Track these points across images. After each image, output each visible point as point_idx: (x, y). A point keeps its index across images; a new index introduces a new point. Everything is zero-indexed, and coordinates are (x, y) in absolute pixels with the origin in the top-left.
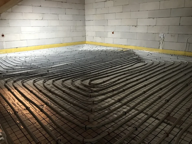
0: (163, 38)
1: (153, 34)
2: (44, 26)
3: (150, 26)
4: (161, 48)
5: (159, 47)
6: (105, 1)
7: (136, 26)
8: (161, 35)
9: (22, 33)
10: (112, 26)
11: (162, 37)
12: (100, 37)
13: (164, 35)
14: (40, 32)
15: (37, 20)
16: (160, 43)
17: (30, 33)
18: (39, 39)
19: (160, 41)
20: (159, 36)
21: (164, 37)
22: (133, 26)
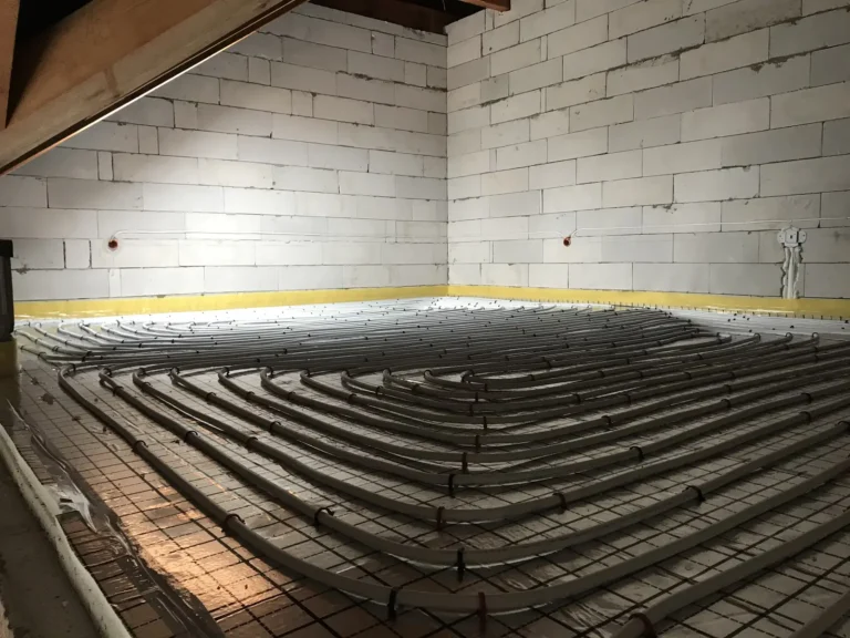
0: (797, 250)
1: (750, 232)
2: (277, 216)
3: (731, 200)
4: (790, 293)
5: (782, 290)
6: (532, 117)
7: (668, 207)
8: (787, 237)
9: (188, 236)
10: (563, 214)
11: (792, 243)
12: (510, 264)
13: (801, 233)
14: (258, 237)
15: (252, 187)
16: (784, 274)
17: (220, 241)
18: (255, 266)
19: (785, 265)
20: (779, 239)
21: (800, 244)
22: (655, 207)
